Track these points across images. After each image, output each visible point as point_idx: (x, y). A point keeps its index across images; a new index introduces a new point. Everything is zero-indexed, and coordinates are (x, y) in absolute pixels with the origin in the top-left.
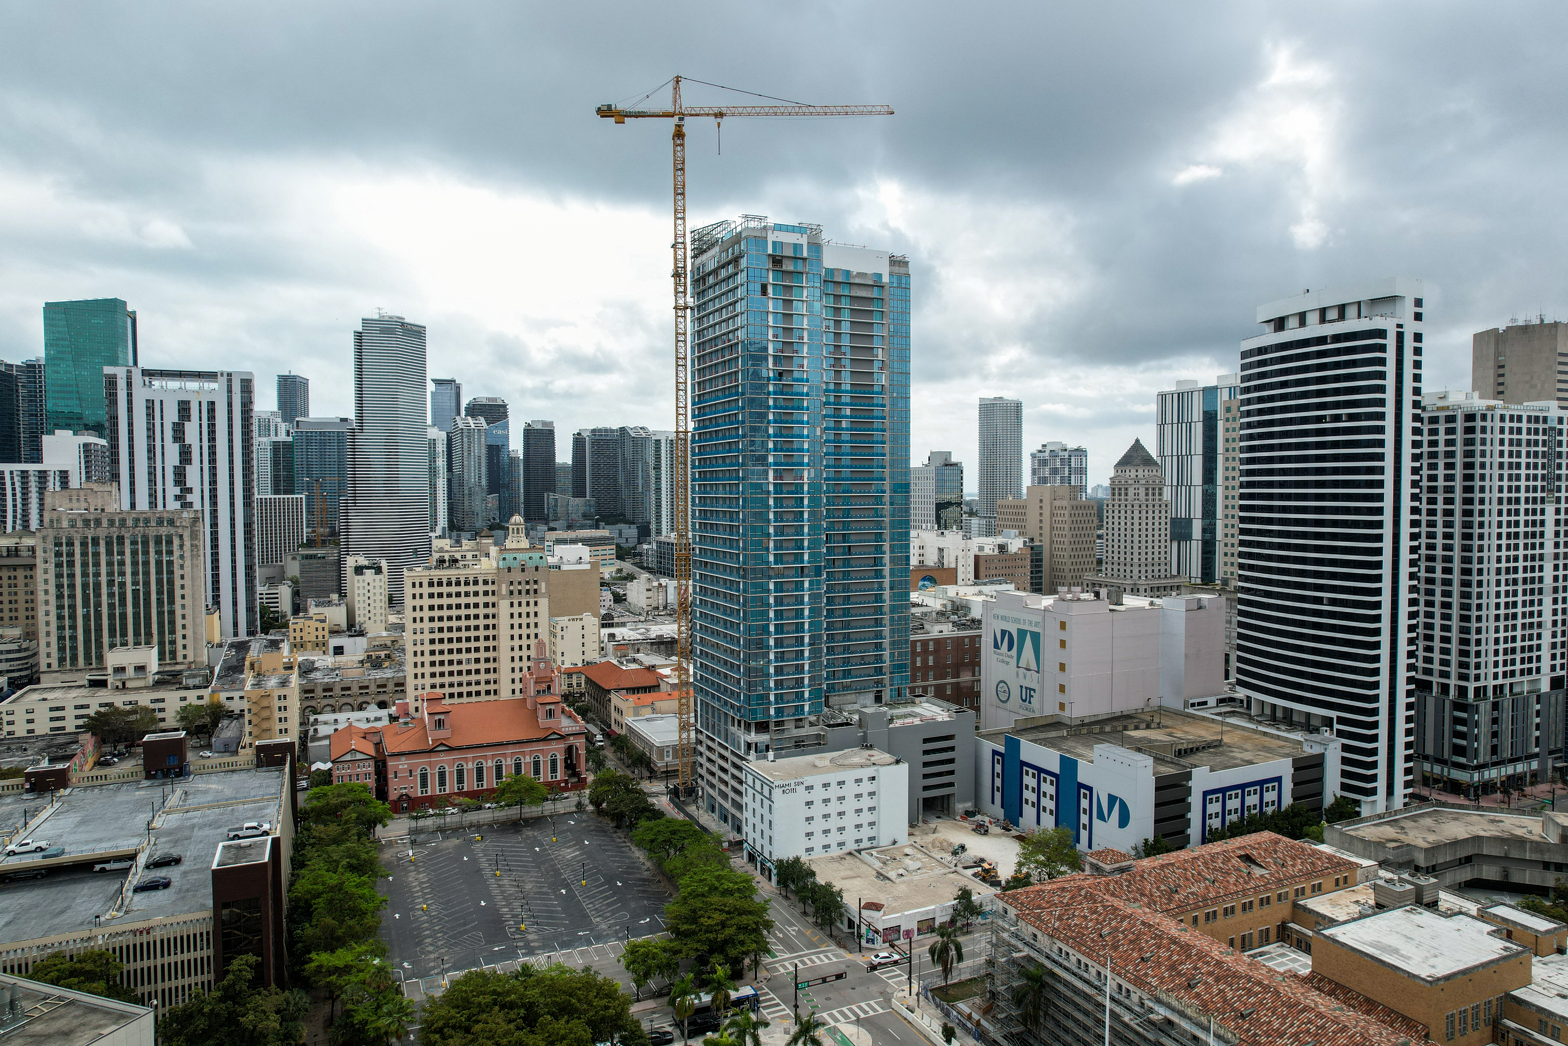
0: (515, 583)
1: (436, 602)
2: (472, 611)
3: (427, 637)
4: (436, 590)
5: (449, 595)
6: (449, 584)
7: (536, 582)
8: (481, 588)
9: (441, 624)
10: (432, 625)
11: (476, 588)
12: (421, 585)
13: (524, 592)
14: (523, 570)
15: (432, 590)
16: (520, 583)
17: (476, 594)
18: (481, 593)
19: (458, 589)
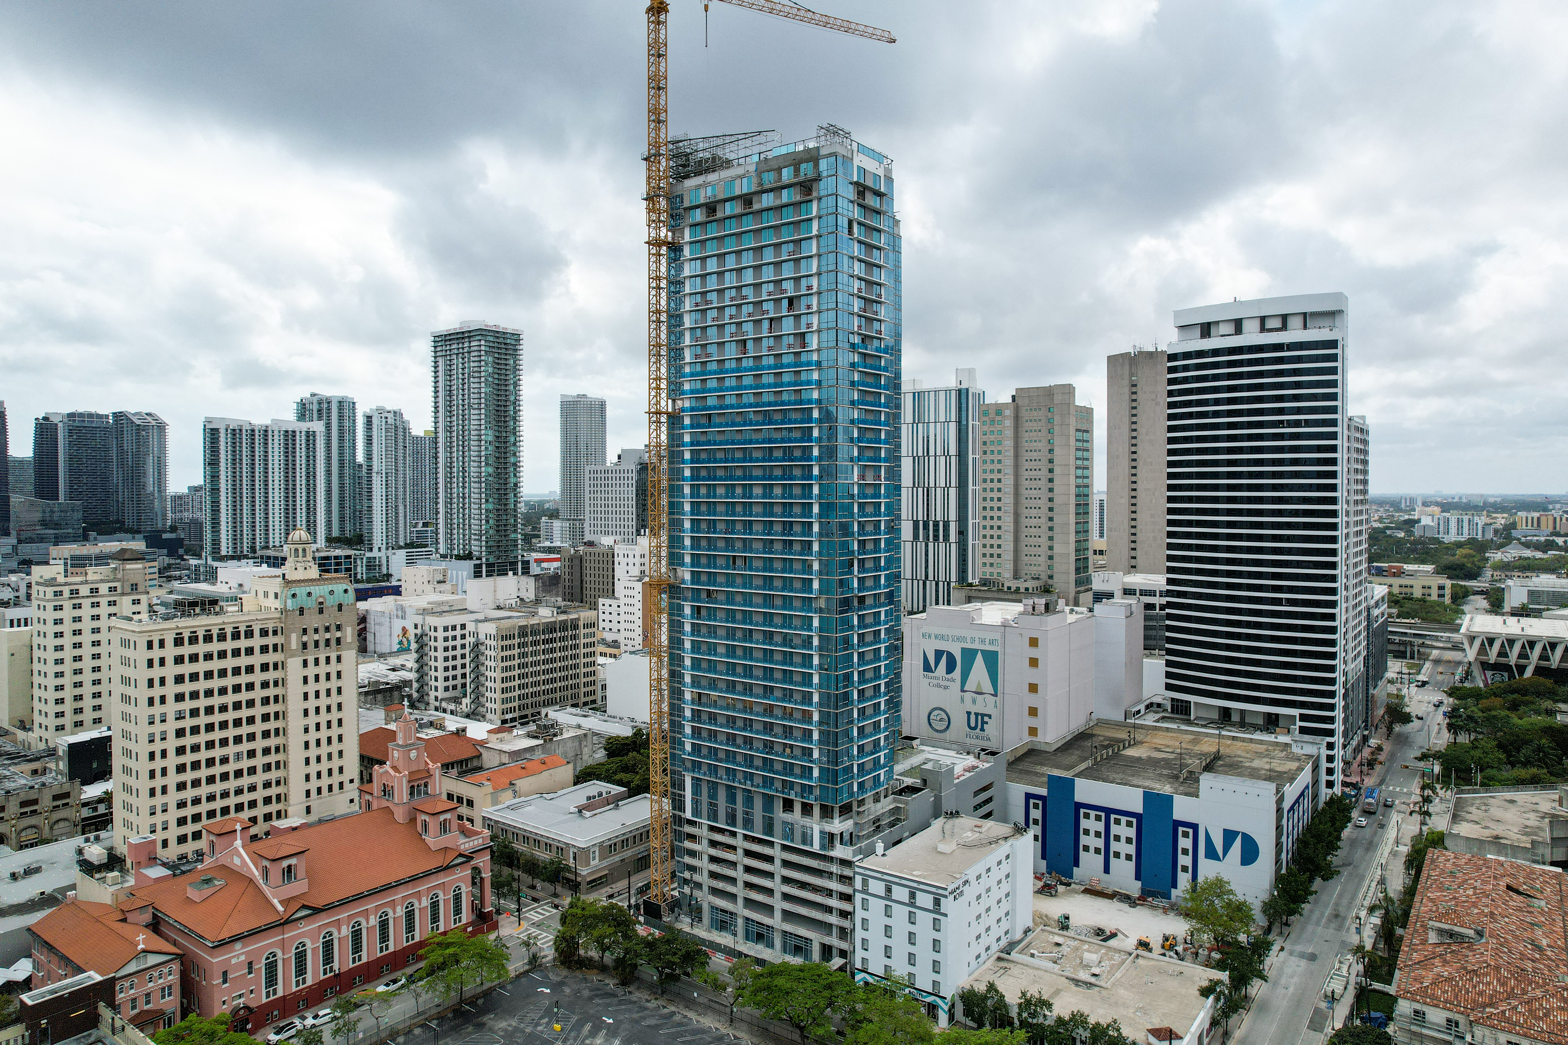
0: (310, 631)
1: (187, 669)
2: (243, 679)
3: (172, 726)
4: (186, 650)
5: (208, 657)
6: (208, 638)
7: (339, 628)
8: (257, 642)
9: (194, 704)
10: (181, 706)
11: (249, 643)
12: (162, 644)
13: (322, 644)
14: (321, 611)
15: (180, 651)
16: (316, 631)
17: (250, 651)
18: (257, 650)
19: (222, 646)
